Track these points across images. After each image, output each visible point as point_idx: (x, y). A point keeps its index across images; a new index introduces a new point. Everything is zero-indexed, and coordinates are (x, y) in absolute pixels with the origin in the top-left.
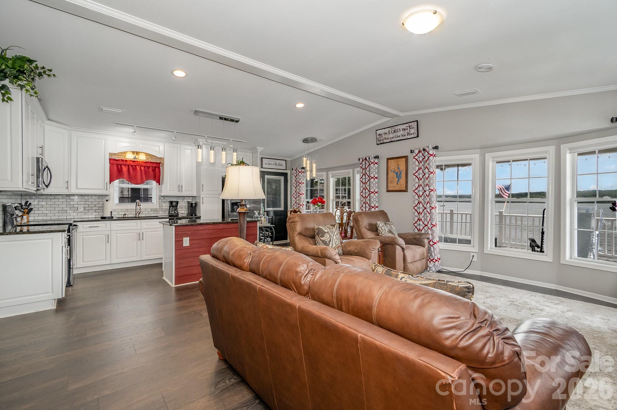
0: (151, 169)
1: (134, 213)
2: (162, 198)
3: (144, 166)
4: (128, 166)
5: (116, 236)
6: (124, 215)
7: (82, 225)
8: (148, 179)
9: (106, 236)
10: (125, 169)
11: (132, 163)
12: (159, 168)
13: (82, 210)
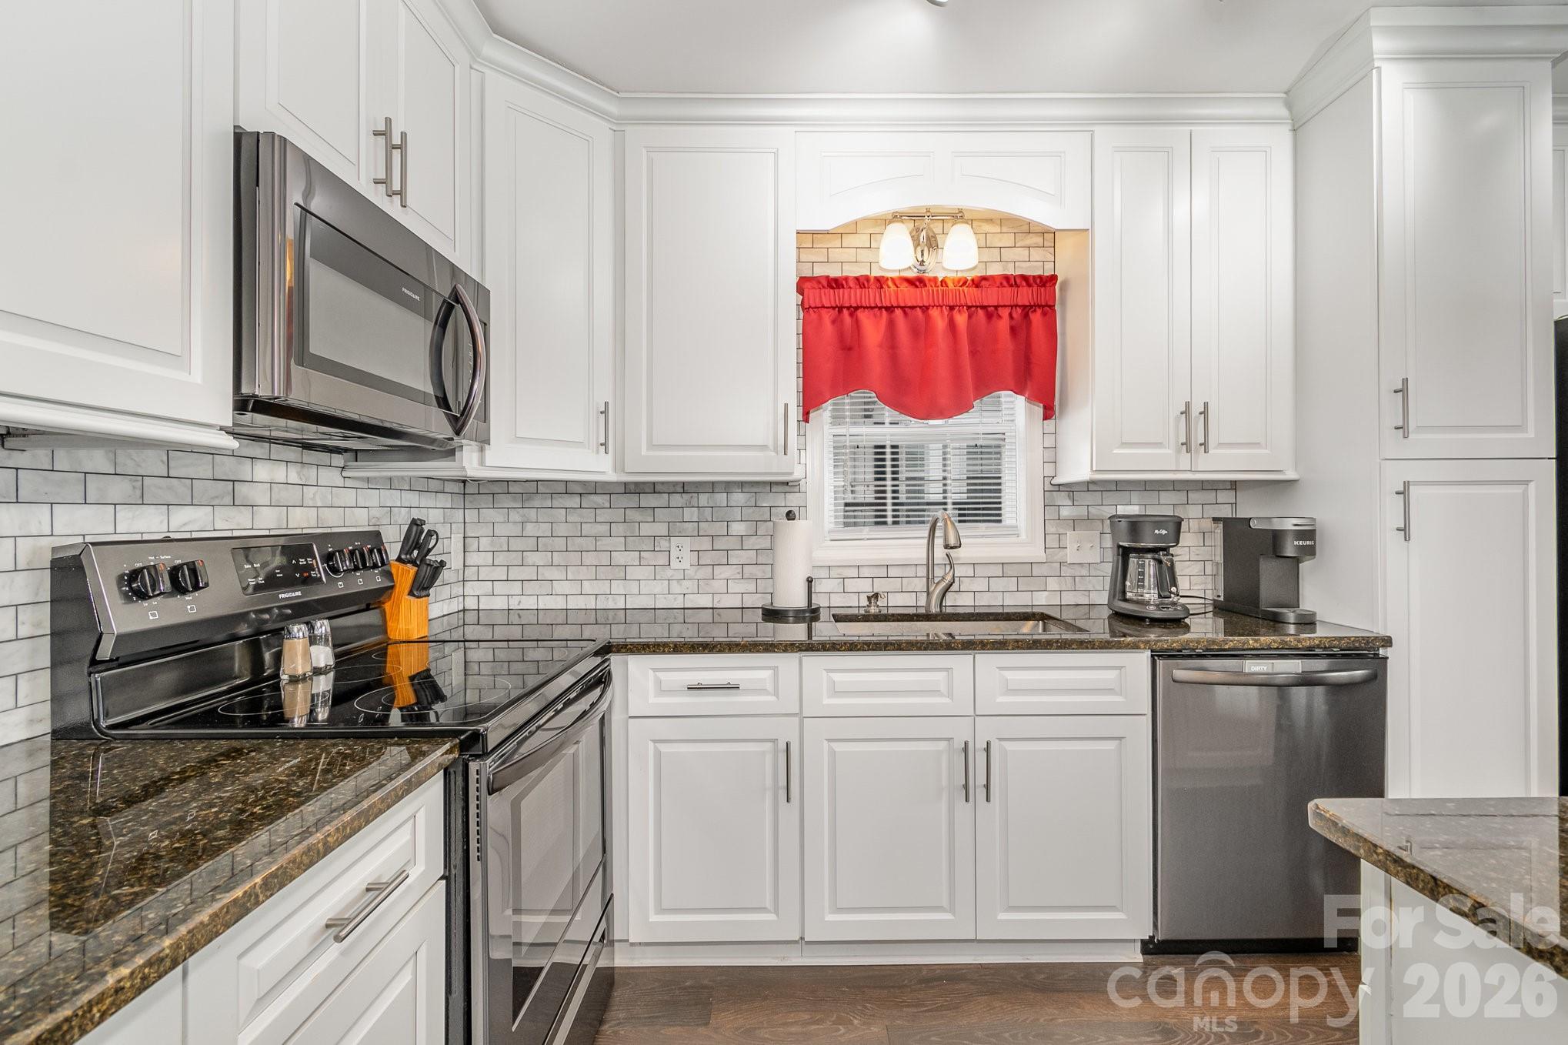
0: (1003, 325)
1: (920, 584)
2: (1062, 499)
3: (969, 307)
4: (890, 309)
5: (833, 754)
6: (869, 598)
7: (651, 672)
8: (985, 385)
9: (776, 751)
10: (873, 330)
11: (909, 296)
12: (1048, 309)
13: (686, 564)
